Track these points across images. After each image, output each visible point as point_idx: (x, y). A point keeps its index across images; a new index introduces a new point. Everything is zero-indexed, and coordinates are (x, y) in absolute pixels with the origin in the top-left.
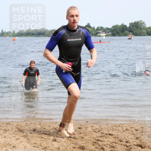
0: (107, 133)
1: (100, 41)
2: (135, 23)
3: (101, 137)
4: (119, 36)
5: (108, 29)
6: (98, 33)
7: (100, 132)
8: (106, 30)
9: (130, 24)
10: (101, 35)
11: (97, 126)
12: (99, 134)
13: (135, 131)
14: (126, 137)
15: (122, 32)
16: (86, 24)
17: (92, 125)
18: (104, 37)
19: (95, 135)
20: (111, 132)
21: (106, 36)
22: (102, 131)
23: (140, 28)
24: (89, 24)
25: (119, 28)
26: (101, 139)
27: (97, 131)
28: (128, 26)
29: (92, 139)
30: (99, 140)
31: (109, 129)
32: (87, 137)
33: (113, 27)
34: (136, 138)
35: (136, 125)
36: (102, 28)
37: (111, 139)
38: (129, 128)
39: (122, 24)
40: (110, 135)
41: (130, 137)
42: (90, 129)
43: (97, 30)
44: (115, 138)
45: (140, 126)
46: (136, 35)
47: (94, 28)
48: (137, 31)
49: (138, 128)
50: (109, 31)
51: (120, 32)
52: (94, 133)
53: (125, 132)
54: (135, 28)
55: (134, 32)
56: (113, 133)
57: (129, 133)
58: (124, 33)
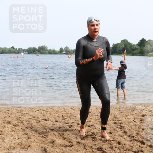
0: (25, 113)
1: (18, 57)
2: (41, 47)
3: (21, 115)
4: (32, 54)
5: (25, 50)
6: (19, 52)
7: (21, 113)
8: (24, 51)
9: (38, 47)
10: (21, 53)
11: (19, 109)
12: (20, 114)
13: (42, 111)
14: (37, 115)
15: (34, 52)
16: (11, 47)
17: (16, 108)
18: (22, 55)
19: (18, 115)
20: (28, 112)
21: (24, 54)
22: (22, 112)
23: (44, 50)
24: (13, 46)
25: (32, 49)
26: (21, 117)
27: (19, 112)
28: (37, 48)
29: (16, 117)
30: (20, 118)
31: (27, 110)
32: (13, 116)
33: (28, 48)
34: (43, 115)
35: (43, 107)
36: (21, 49)
37: (28, 117)
38: (39, 109)
39: (34, 47)
40: (27, 114)
41: (39, 115)
42: (14, 111)
43: (18, 50)
44: (30, 116)
45: (46, 108)
46: (42, 54)
47: (16, 49)
48: (43, 52)
49: (44, 109)
50: (26, 51)
51: (33, 52)
52: (17, 113)
53: (36, 112)
54: (41, 50)
55: (41, 52)
56: (29, 113)
57: (39, 112)
58: (35, 53)
